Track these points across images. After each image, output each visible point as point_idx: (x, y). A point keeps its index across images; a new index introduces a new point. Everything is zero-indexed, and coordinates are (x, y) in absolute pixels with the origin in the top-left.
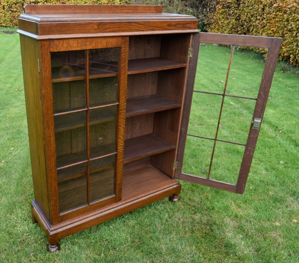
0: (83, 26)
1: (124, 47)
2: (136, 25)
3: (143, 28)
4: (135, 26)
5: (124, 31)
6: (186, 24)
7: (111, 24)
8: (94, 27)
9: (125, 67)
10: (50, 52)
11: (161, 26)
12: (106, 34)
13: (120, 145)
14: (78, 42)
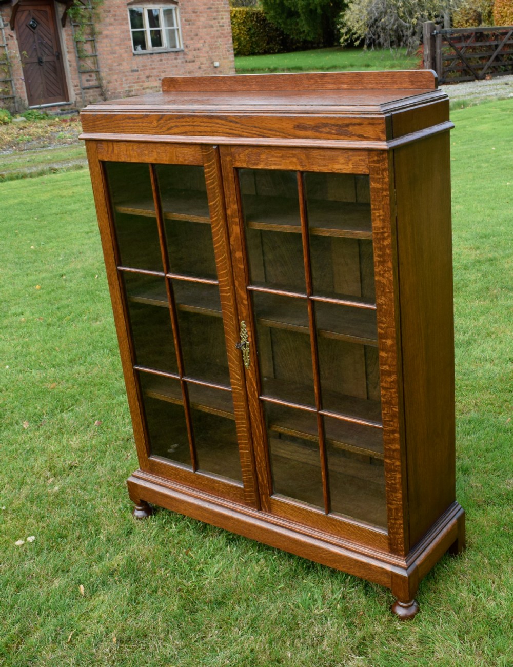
0: (136, 120)
1: (209, 167)
2: (223, 122)
3: (239, 129)
4: (223, 125)
5: (202, 134)
6: (347, 125)
7: (178, 120)
8: (151, 123)
9: (216, 208)
10: (100, 161)
11: (279, 128)
12: (170, 139)
13: (234, 375)
14: (133, 148)
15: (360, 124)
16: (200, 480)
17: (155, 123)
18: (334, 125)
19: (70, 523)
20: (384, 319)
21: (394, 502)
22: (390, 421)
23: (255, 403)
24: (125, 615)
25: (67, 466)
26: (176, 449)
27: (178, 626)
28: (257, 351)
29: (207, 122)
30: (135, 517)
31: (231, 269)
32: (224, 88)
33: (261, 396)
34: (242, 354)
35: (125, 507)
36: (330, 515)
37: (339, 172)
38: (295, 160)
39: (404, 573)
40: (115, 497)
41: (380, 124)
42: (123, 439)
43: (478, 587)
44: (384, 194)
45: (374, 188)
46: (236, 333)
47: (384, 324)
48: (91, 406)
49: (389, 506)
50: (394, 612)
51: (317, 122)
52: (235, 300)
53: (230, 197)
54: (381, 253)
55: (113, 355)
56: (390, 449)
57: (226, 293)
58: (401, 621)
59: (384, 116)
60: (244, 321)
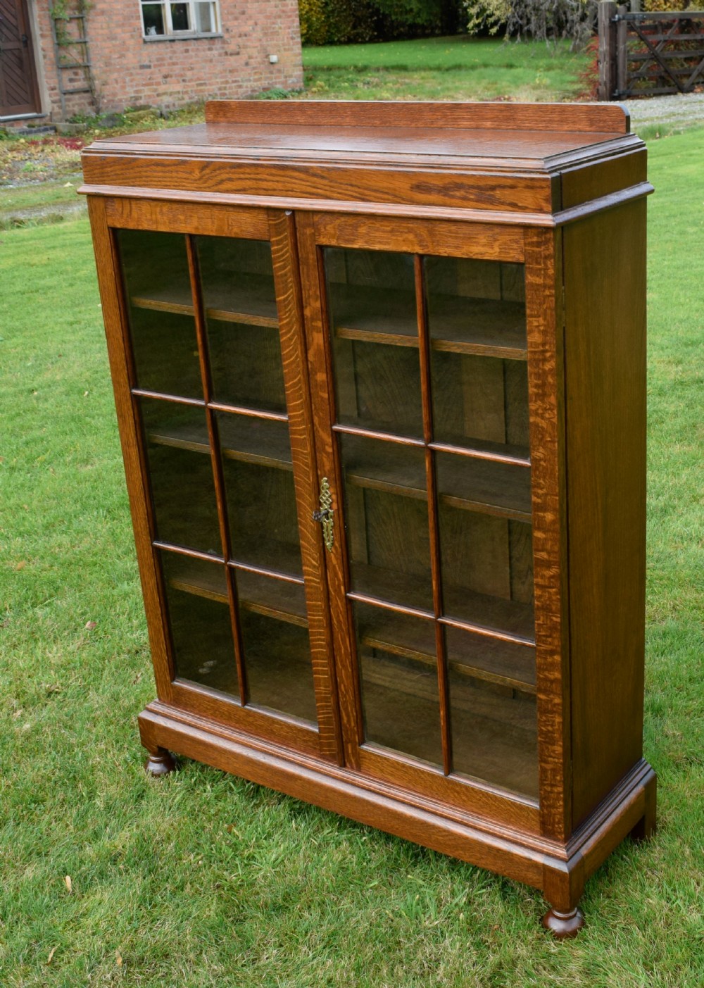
0: (168, 168)
1: (278, 243)
2: (302, 176)
3: (327, 188)
4: (301, 180)
5: (270, 192)
6: (493, 188)
7: (233, 170)
8: (191, 173)
9: (288, 305)
10: (109, 228)
11: (389, 188)
12: (220, 198)
13: (309, 561)
14: (161, 211)
15: (512, 187)
16: (251, 719)
17: (197, 174)
18: (473, 187)
19: (49, 780)
20: (541, 481)
21: (550, 759)
22: (546, 636)
23: (340, 604)
24: (135, 923)
25: (43, 692)
26: (211, 668)
27: (216, 941)
28: (345, 524)
29: (276, 175)
30: (149, 773)
31: (308, 399)
32: (302, 120)
33: (349, 592)
34: (322, 527)
35: (134, 757)
36: (451, 777)
37: (479, 257)
38: (411, 237)
39: (564, 868)
40: (117, 742)
41: (542, 188)
42: (129, 652)
43: (674, 890)
44: (547, 293)
45: (532, 284)
46: (313, 496)
47: (542, 489)
48: (80, 598)
49: (543, 764)
50: (545, 927)
51: (447, 181)
52: (314, 446)
53: (309, 290)
54: (540, 382)
55: (114, 519)
56: (546, 679)
57: (300, 433)
58: (557, 939)
59: (549, 176)
60: (326, 478)
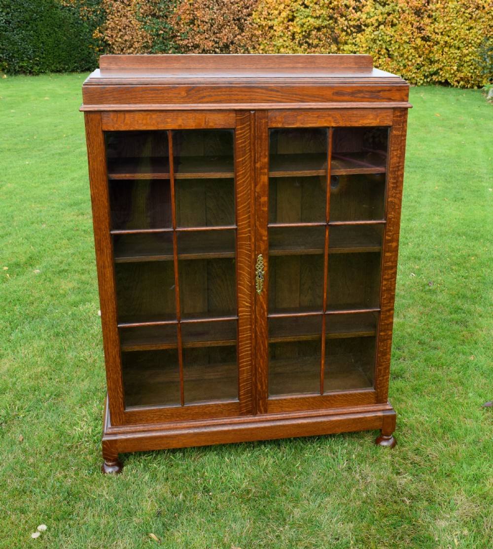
0: (161, 91)
1: (241, 129)
2: (264, 91)
3: (279, 97)
4: (262, 93)
6: (379, 92)
7: (213, 91)
8: (179, 94)
9: (245, 163)
10: (103, 131)
11: (319, 95)
12: (203, 107)
13: (244, 304)
14: (151, 117)
15: (389, 90)
17: (183, 94)
18: (368, 92)
20: (392, 228)
21: (383, 363)
22: (387, 303)
23: (263, 322)
29: (245, 92)
31: (254, 212)
33: (269, 314)
34: (255, 283)
36: (325, 394)
37: (368, 125)
38: (330, 118)
41: (404, 90)
44: (402, 139)
45: (395, 135)
46: (251, 267)
47: (391, 232)
53: (260, 153)
54: (395, 181)
56: (385, 324)
57: (246, 233)
59: (408, 85)
60: (261, 255)
